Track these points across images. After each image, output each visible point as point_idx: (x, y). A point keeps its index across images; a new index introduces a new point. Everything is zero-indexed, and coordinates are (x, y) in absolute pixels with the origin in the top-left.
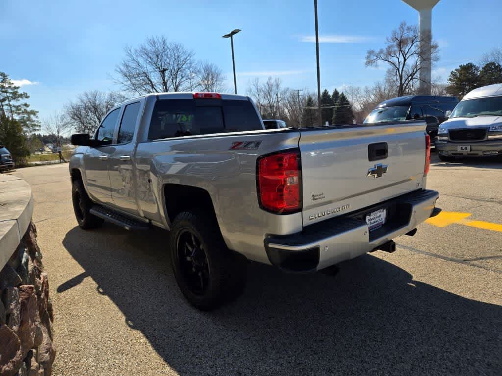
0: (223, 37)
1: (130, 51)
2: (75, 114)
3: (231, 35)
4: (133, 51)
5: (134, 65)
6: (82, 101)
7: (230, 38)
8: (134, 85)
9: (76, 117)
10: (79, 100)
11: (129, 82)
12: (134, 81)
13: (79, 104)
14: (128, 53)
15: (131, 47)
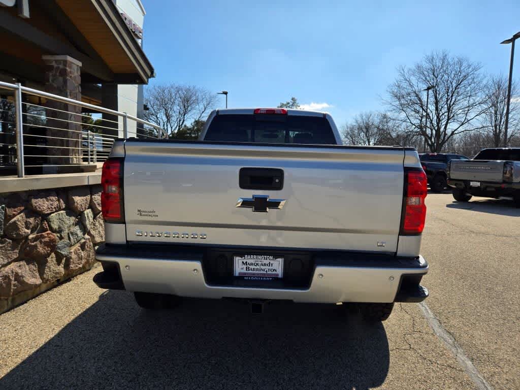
0: (501, 43)
1: (403, 70)
2: (348, 134)
3: (512, 40)
4: (406, 70)
5: (405, 85)
6: (357, 121)
7: (511, 44)
8: (401, 105)
9: (349, 137)
10: (354, 121)
11: (398, 102)
12: (403, 101)
13: (355, 124)
14: (401, 73)
15: (405, 67)
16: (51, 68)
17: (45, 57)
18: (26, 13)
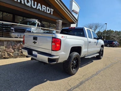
16: (57, 22)
17: (56, 21)
18: (52, 13)
